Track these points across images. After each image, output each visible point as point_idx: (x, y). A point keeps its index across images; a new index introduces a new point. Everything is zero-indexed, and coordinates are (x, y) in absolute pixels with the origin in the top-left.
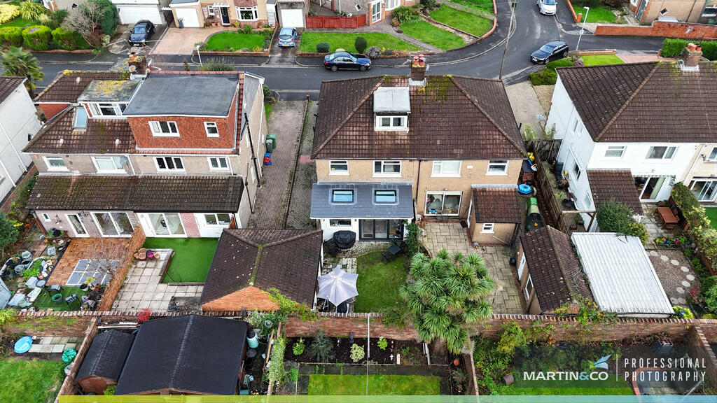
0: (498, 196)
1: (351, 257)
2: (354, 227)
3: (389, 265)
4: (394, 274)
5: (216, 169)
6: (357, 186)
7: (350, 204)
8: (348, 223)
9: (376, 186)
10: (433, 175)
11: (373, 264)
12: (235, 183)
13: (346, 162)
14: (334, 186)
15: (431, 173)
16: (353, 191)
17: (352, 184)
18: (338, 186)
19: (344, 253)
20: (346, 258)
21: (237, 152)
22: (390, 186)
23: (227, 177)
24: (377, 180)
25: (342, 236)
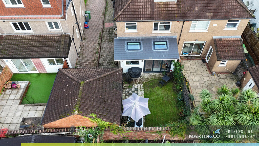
0: (229, 44)
1: (139, 83)
2: (141, 65)
3: (163, 88)
4: (167, 94)
5: (52, 30)
6: (142, 40)
7: (138, 51)
8: (137, 62)
9: (154, 39)
10: (191, 31)
11: (153, 87)
12: (65, 39)
13: (135, 24)
14: (127, 40)
15: (189, 29)
16: (140, 43)
17: (139, 38)
18: (130, 40)
19: (135, 81)
20: (137, 84)
21: (64, 18)
22: (163, 39)
23: (60, 35)
24: (155, 35)
25: (134, 71)
